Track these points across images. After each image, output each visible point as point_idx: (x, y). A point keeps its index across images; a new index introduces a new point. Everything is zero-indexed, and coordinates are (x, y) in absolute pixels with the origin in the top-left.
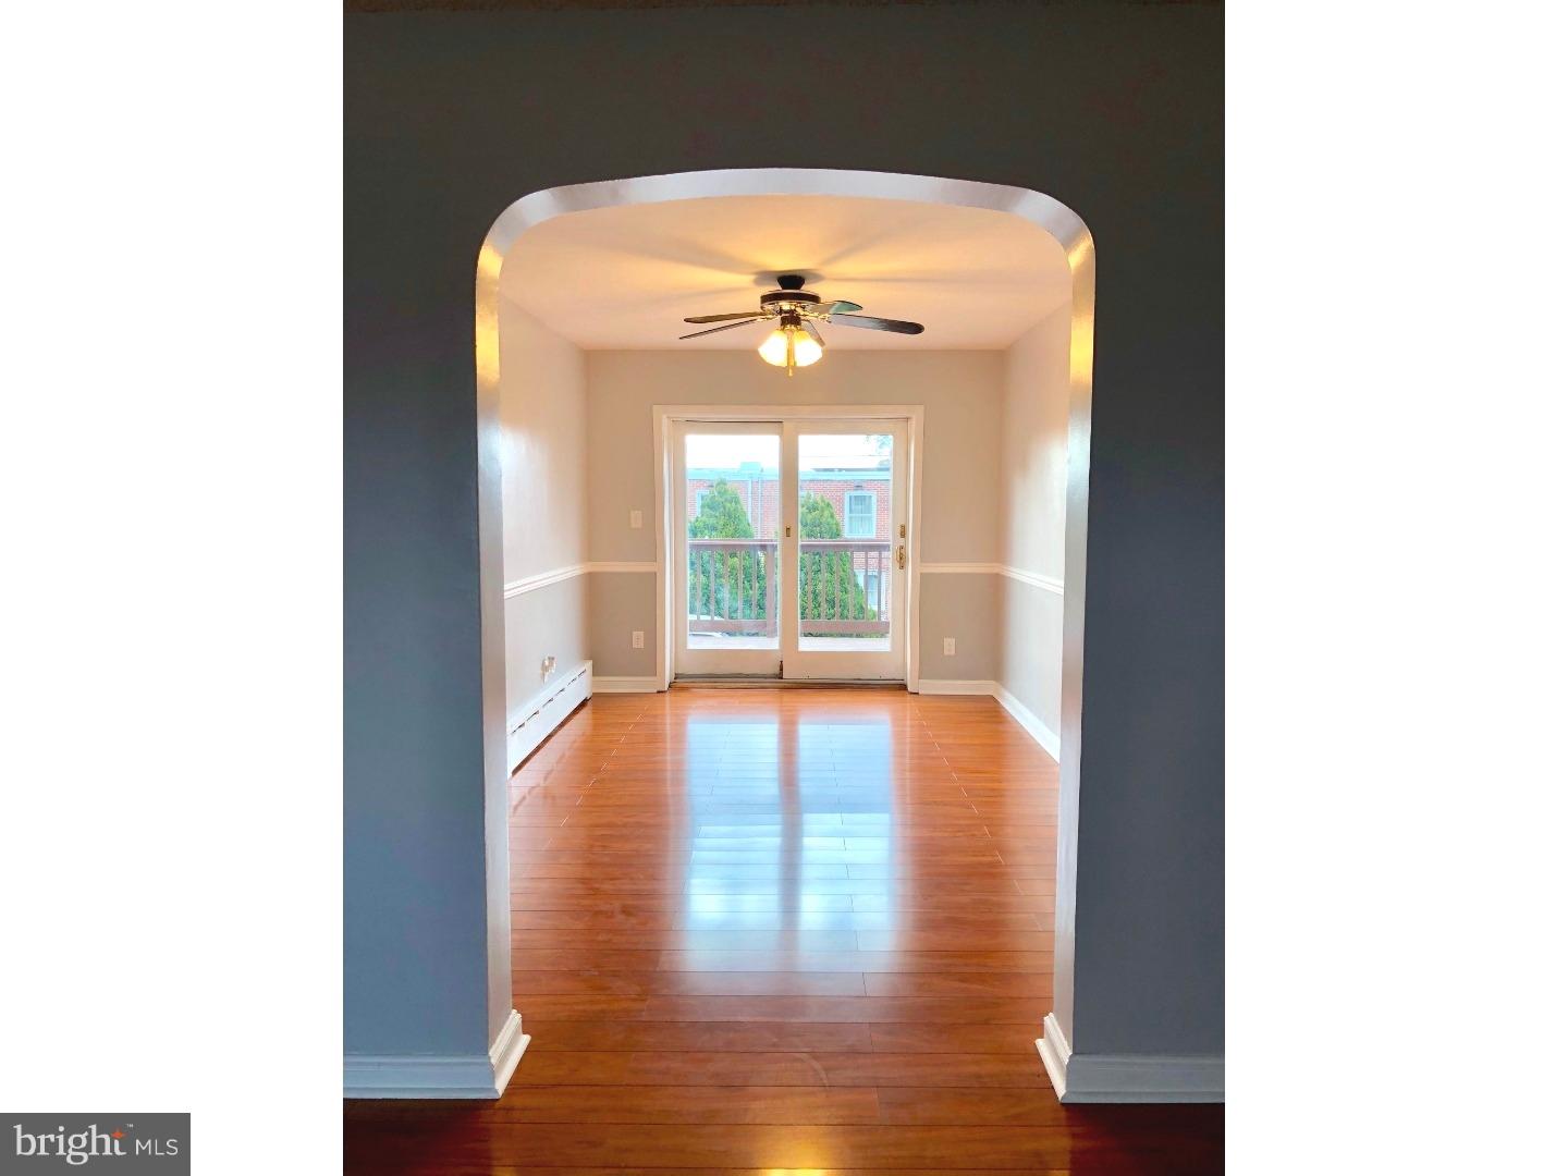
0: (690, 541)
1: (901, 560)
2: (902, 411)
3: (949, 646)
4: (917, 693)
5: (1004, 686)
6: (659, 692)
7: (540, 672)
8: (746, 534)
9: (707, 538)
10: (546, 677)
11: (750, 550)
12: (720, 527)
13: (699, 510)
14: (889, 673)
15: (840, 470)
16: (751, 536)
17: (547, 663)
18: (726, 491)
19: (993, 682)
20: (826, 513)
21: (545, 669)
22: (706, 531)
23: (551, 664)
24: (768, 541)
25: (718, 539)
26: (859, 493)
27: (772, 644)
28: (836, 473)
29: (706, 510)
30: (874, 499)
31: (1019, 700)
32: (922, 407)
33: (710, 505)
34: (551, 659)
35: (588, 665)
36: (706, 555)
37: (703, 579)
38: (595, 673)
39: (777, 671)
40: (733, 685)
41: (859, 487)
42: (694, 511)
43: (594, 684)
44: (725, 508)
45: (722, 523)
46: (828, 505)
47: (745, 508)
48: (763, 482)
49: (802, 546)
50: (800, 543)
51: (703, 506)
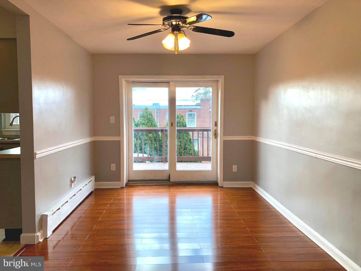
0: (134, 128)
1: (216, 135)
2: (215, 78)
3: (235, 168)
4: (222, 187)
5: (256, 184)
6: (121, 188)
7: (70, 183)
8: (155, 126)
9: (141, 127)
10: (73, 186)
11: (156, 131)
12: (146, 124)
13: (139, 118)
14: (211, 179)
15: (184, 106)
16: (156, 126)
17: (73, 179)
18: (148, 112)
19: (252, 182)
20: (182, 119)
21: (72, 182)
22: (141, 125)
23: (74, 180)
24: (164, 128)
25: (145, 128)
26: (191, 113)
27: (165, 167)
28: (183, 106)
29: (141, 118)
30: (196, 115)
31: (264, 190)
32: (224, 76)
33: (142, 116)
34: (75, 178)
35: (93, 178)
36: (140, 133)
37: (139, 141)
38: (96, 180)
39: (168, 178)
40: (151, 184)
41: (191, 111)
42: (137, 118)
43: (95, 185)
44: (147, 117)
45: (146, 122)
46: (182, 116)
47: (154, 117)
48: (160, 109)
49: (177, 130)
50: (176, 129)
51: (140, 117)
